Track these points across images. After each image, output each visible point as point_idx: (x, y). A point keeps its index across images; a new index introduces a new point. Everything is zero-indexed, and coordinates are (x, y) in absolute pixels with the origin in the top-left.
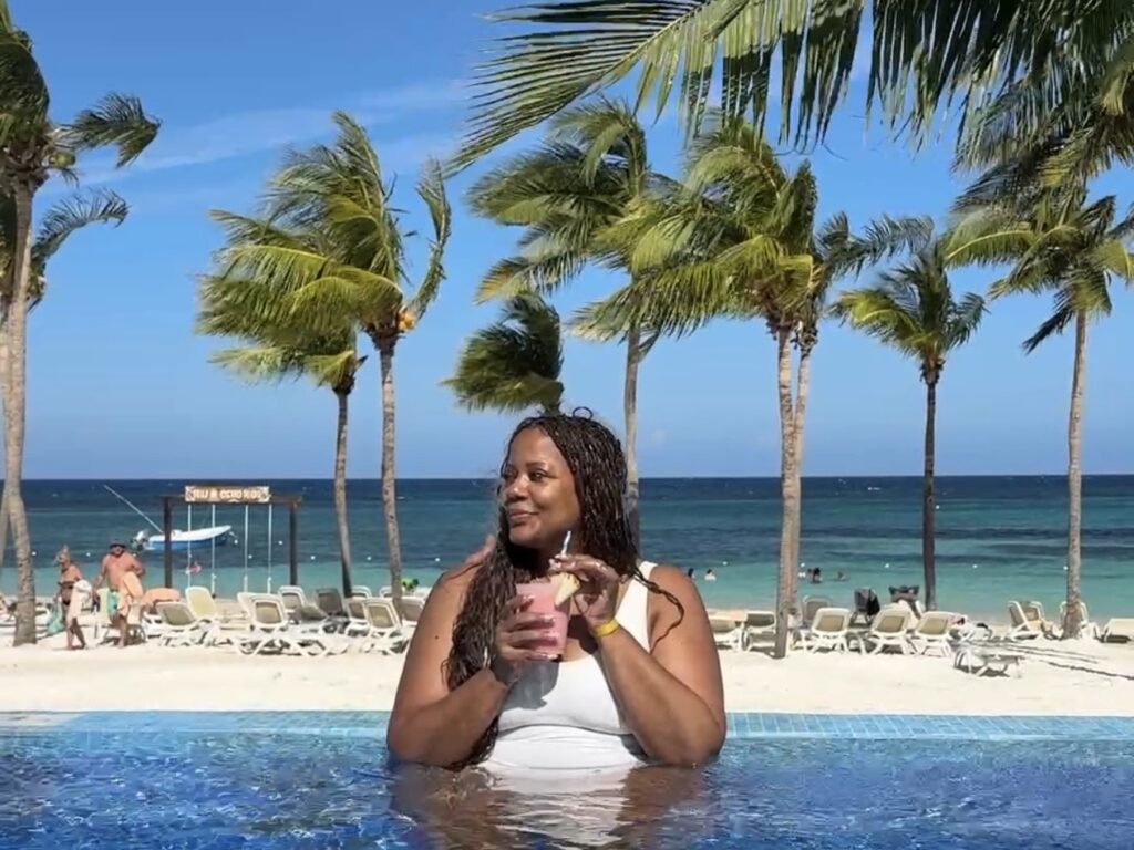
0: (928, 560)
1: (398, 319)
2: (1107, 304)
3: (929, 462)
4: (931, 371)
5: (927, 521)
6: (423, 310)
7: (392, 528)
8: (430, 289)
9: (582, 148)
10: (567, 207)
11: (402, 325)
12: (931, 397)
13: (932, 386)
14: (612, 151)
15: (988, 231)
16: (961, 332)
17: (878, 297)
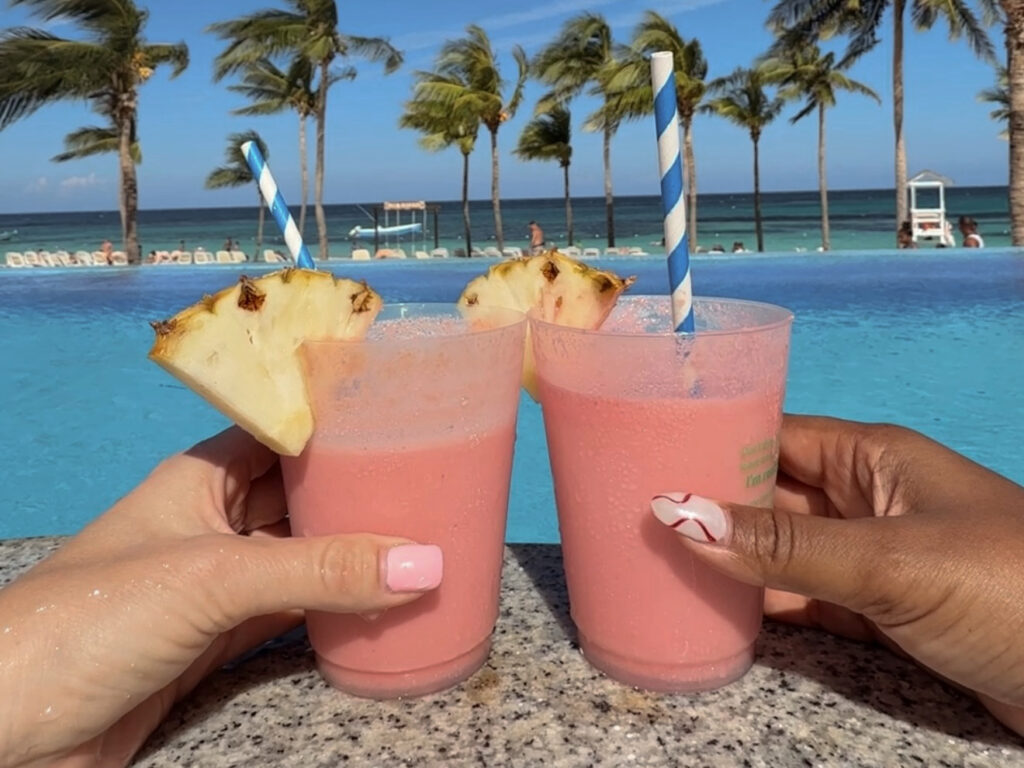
0: (759, 232)
1: (499, 116)
2: (833, 101)
3: (757, 185)
4: (755, 135)
5: (757, 213)
6: (513, 113)
7: (498, 217)
8: (514, 105)
9: (580, 35)
10: (573, 64)
11: (501, 119)
12: (756, 149)
13: (756, 141)
14: (595, 36)
15: (772, 71)
16: (770, 116)
17: (729, 101)
